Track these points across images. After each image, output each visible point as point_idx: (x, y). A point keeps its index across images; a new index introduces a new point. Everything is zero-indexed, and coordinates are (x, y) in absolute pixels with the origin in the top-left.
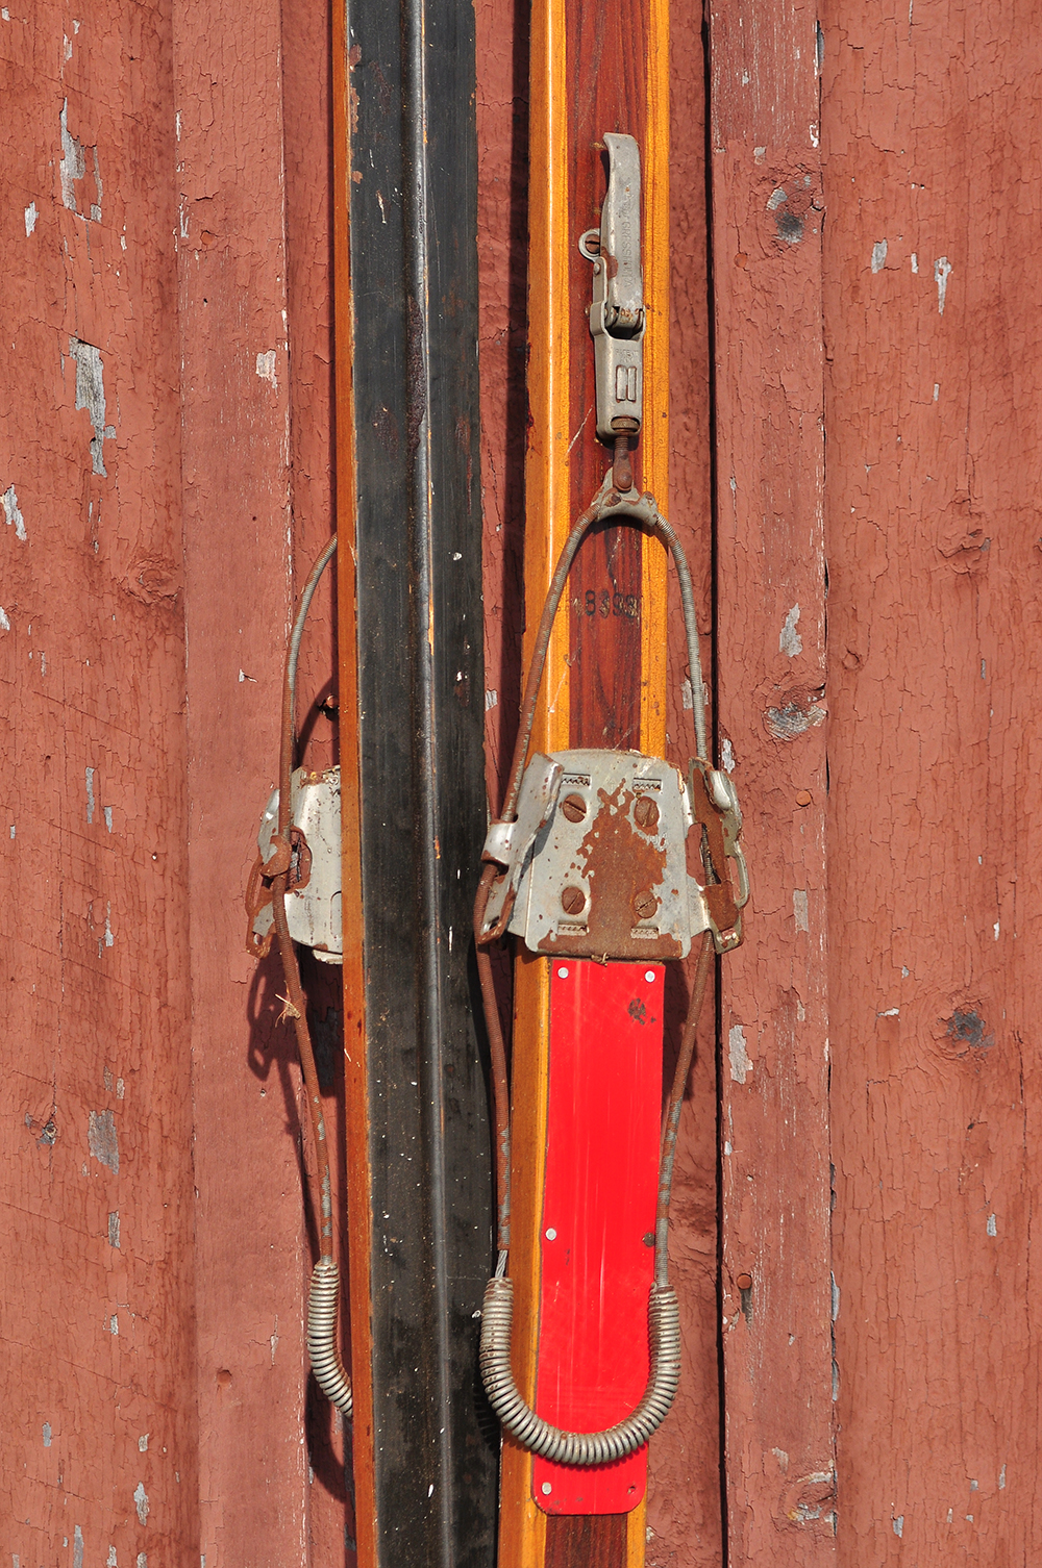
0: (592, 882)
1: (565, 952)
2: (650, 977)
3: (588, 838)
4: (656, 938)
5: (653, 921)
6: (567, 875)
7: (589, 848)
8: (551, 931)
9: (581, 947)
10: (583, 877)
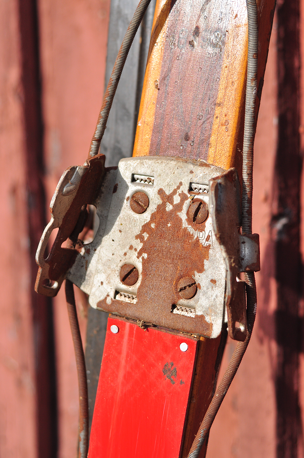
0: (144, 262)
1: (116, 313)
2: (184, 347)
3: (146, 227)
4: (194, 317)
5: (191, 302)
6: (125, 254)
7: (146, 236)
8: (108, 295)
9: (129, 312)
10: (138, 257)
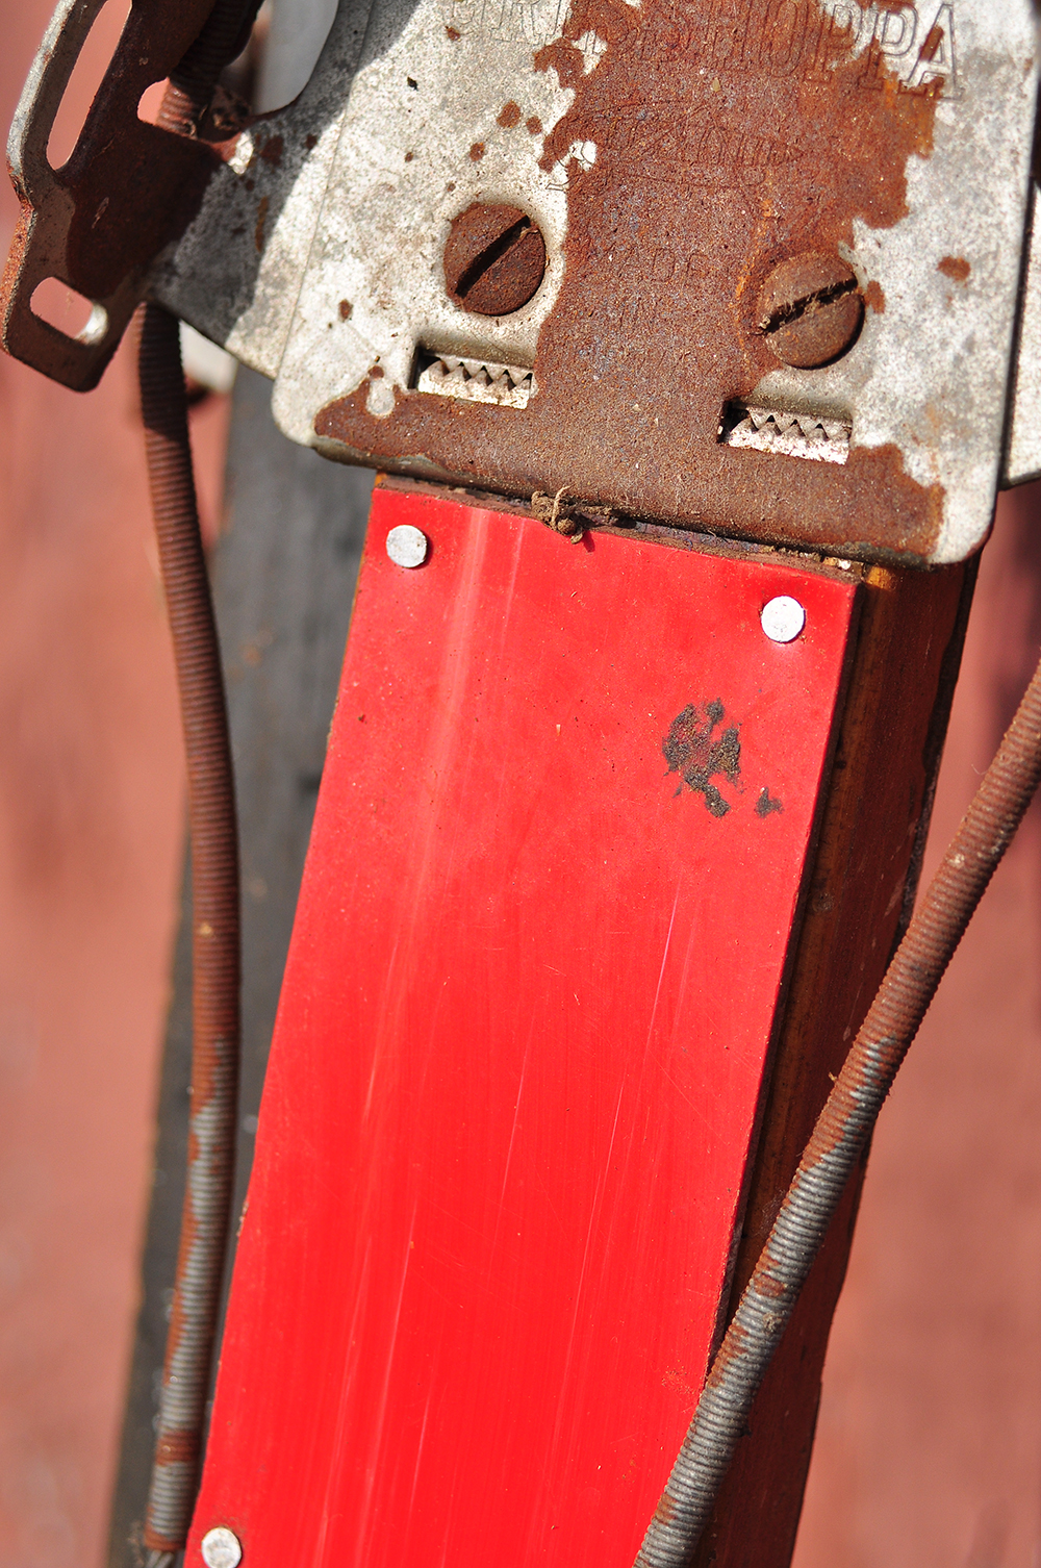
0: (581, 188)
1: (420, 460)
2: (783, 618)
4: (841, 459)
5: (832, 383)
6: (477, 152)
7: (592, 49)
8: (377, 372)
9: (492, 454)
10: (546, 165)
